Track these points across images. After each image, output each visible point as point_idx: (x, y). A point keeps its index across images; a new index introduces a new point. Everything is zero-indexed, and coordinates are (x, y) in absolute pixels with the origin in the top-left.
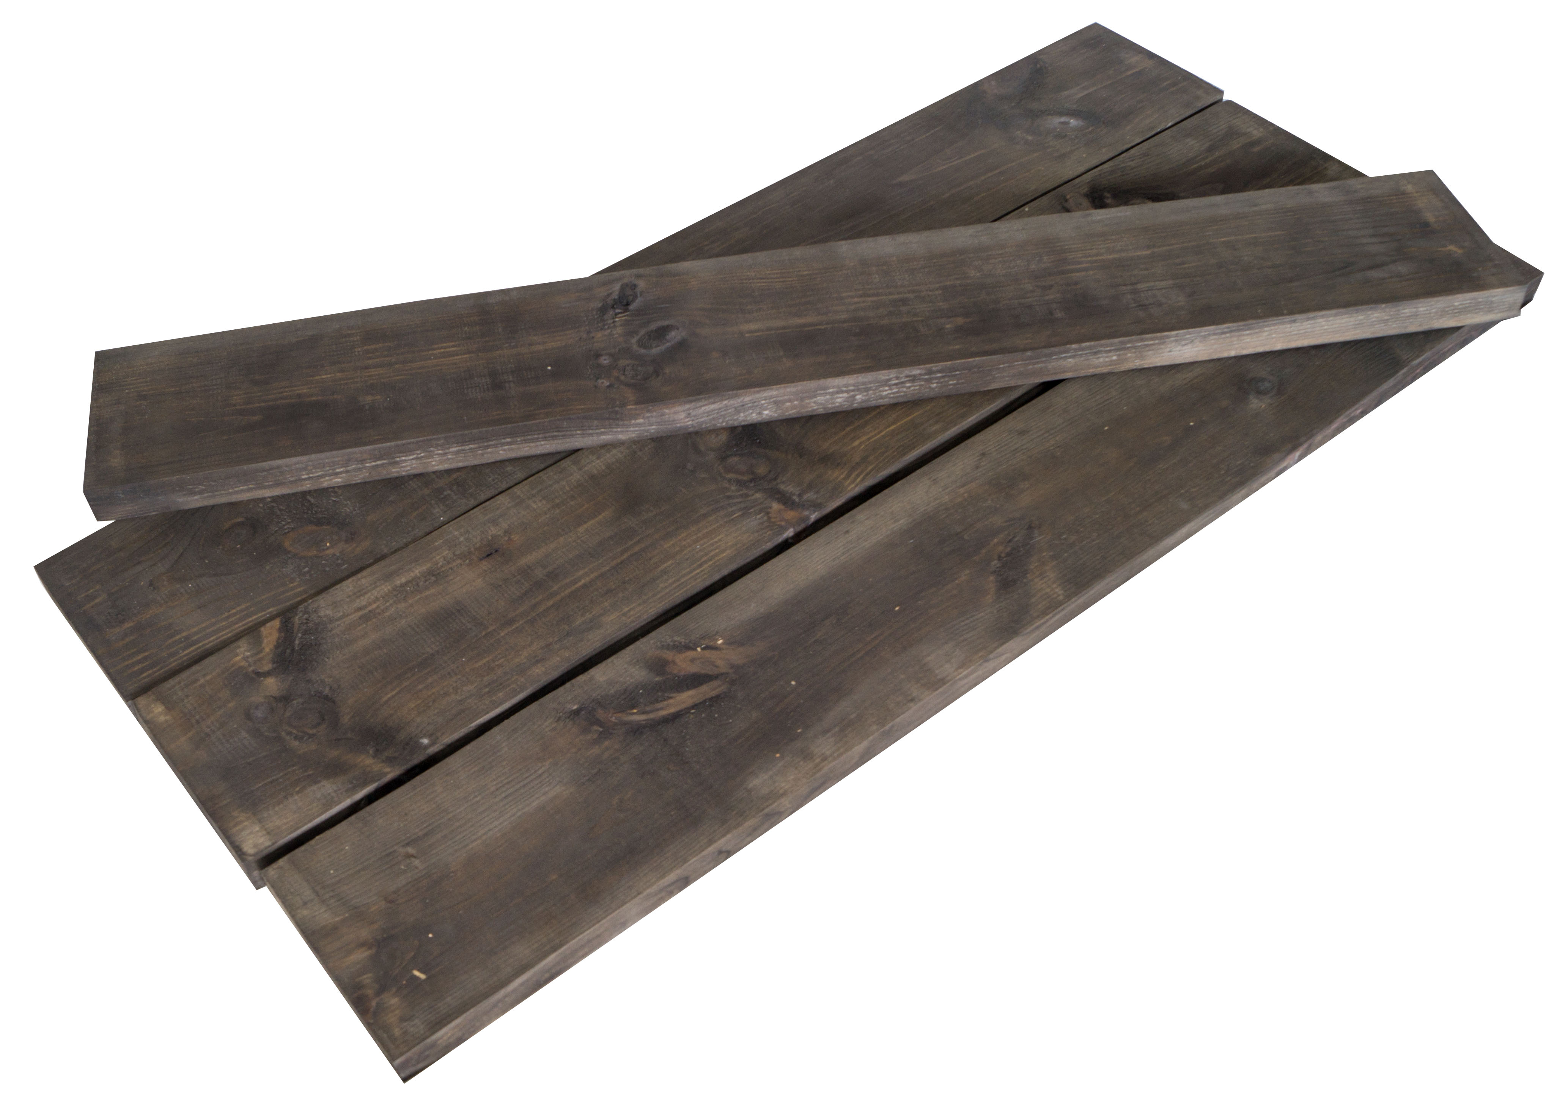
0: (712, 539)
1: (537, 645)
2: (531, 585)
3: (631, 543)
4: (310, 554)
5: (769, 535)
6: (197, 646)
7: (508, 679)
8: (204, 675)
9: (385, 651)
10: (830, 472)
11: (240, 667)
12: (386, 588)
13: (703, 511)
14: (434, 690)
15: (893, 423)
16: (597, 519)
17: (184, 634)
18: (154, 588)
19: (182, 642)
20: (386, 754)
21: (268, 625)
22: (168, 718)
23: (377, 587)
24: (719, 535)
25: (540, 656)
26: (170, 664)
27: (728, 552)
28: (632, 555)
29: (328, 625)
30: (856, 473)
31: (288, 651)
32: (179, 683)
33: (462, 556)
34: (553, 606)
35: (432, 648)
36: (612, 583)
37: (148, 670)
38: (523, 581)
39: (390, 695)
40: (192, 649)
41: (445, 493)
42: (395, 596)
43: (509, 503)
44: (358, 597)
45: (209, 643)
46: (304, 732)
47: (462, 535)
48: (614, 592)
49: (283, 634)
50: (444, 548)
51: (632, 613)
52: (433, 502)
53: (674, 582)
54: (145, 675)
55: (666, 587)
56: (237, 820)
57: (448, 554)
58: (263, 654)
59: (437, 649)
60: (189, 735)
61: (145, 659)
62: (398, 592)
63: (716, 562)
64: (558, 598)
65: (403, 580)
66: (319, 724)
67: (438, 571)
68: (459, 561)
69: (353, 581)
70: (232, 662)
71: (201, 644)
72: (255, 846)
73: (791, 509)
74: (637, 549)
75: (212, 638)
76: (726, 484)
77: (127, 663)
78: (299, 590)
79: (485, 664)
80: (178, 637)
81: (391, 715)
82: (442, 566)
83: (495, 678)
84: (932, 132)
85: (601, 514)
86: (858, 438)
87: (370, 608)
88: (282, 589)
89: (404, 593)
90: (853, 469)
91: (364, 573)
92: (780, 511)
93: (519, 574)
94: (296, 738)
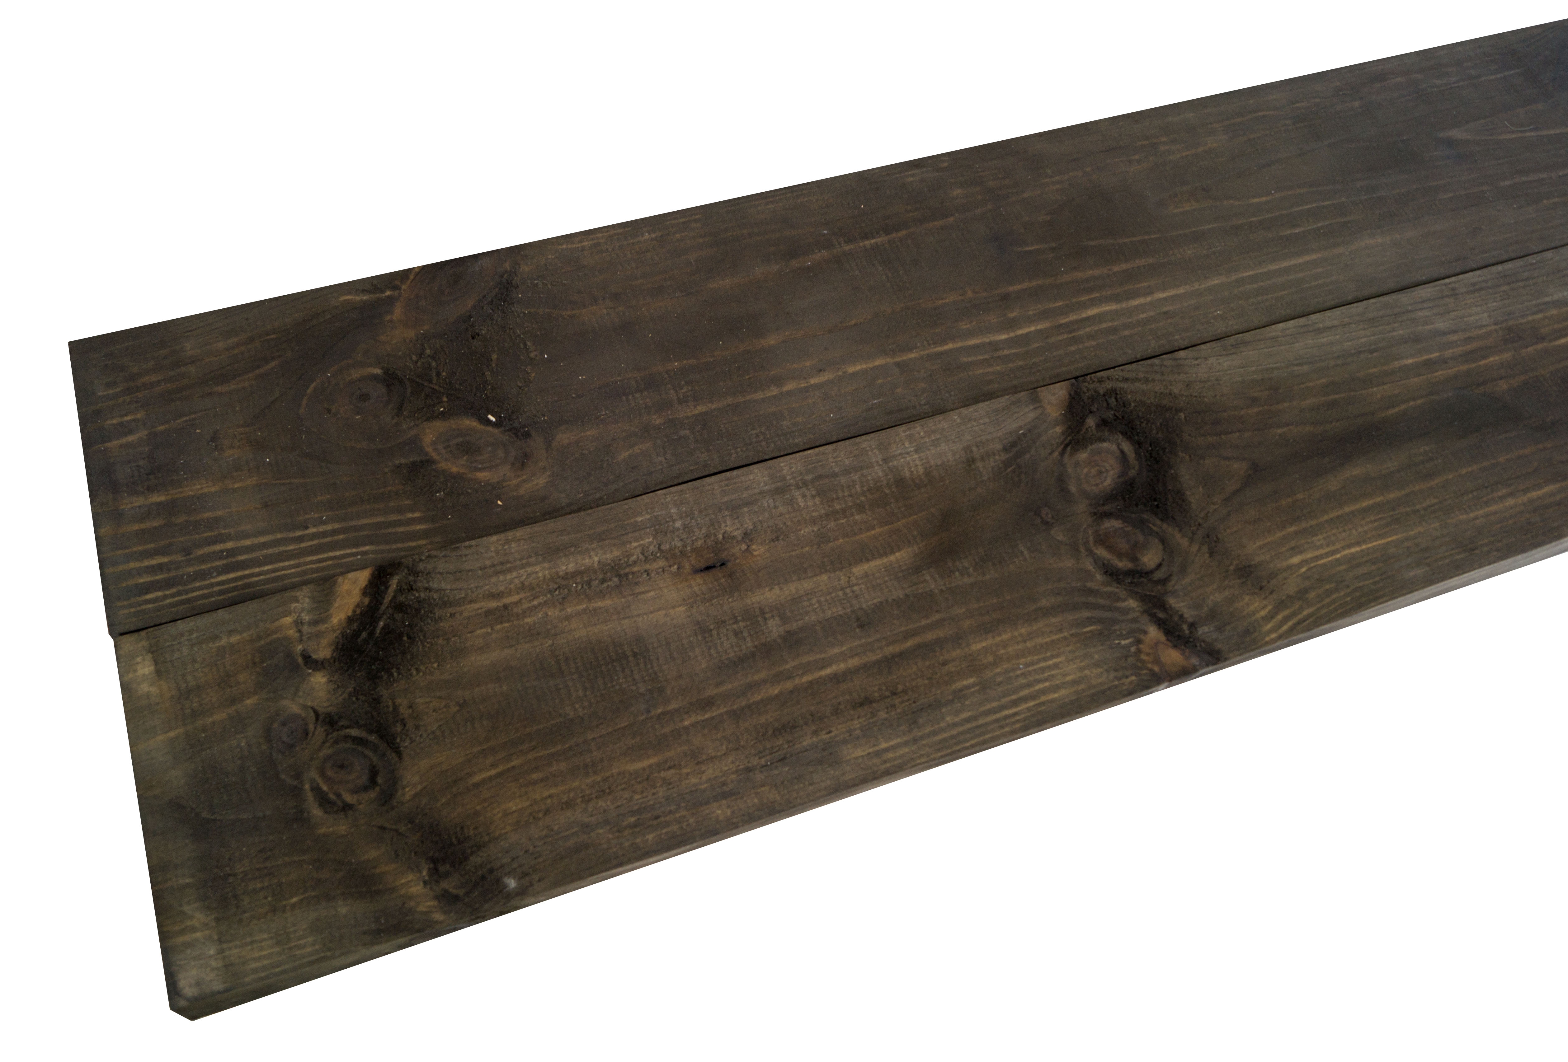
0: (1045, 659)
1: (733, 762)
2: (756, 647)
3: (924, 622)
4: (454, 469)
5: (1131, 683)
6: (240, 573)
7: (670, 812)
8: (231, 633)
9: (505, 688)
10: (1247, 598)
11: (287, 638)
12: (541, 571)
13: (1044, 602)
14: (553, 791)
15: (1358, 543)
16: (885, 560)
17: (230, 545)
18: (216, 446)
19: (221, 558)
20: (445, 884)
21: (352, 575)
22: (154, 690)
23: (529, 564)
24: (1057, 656)
25: (731, 786)
26: (194, 590)
27: (1063, 692)
28: (919, 646)
29: (436, 610)
30: (1286, 612)
31: (364, 635)
32: (191, 632)
33: (671, 556)
34: (777, 697)
35: (575, 710)
36: (876, 689)
37: (159, 589)
38: (745, 634)
39: (485, 775)
40: (232, 575)
41: (682, 433)
42: (550, 592)
43: (766, 484)
44: (497, 573)
45: (259, 574)
46: (339, 796)
47: (681, 518)
48: (874, 705)
49: (367, 601)
50: (648, 530)
51: (890, 755)
52: (659, 441)
53: (968, 720)
54: (149, 596)
55: (955, 725)
56: (189, 923)
57: (650, 543)
58: (326, 626)
59: (581, 712)
60: (172, 734)
61: (160, 567)
62: (556, 586)
63: (1039, 705)
64: (789, 685)
65: (572, 567)
66: (366, 789)
67: (627, 570)
68: (662, 563)
69: (498, 541)
70: (277, 624)
71: (247, 572)
72: (198, 984)
73: (1175, 646)
74: (929, 636)
75: (266, 568)
76: (1089, 565)
77: (132, 565)
78: (418, 527)
79: (644, 769)
80: (218, 547)
81: (477, 814)
82: (635, 562)
83: (652, 803)
84: (1506, 73)
85: (894, 553)
86: (1301, 552)
87: (507, 600)
88: (394, 517)
89: (566, 591)
90: (1280, 606)
91: (519, 533)
92: (1157, 644)
93: (743, 620)
94: (324, 801)
